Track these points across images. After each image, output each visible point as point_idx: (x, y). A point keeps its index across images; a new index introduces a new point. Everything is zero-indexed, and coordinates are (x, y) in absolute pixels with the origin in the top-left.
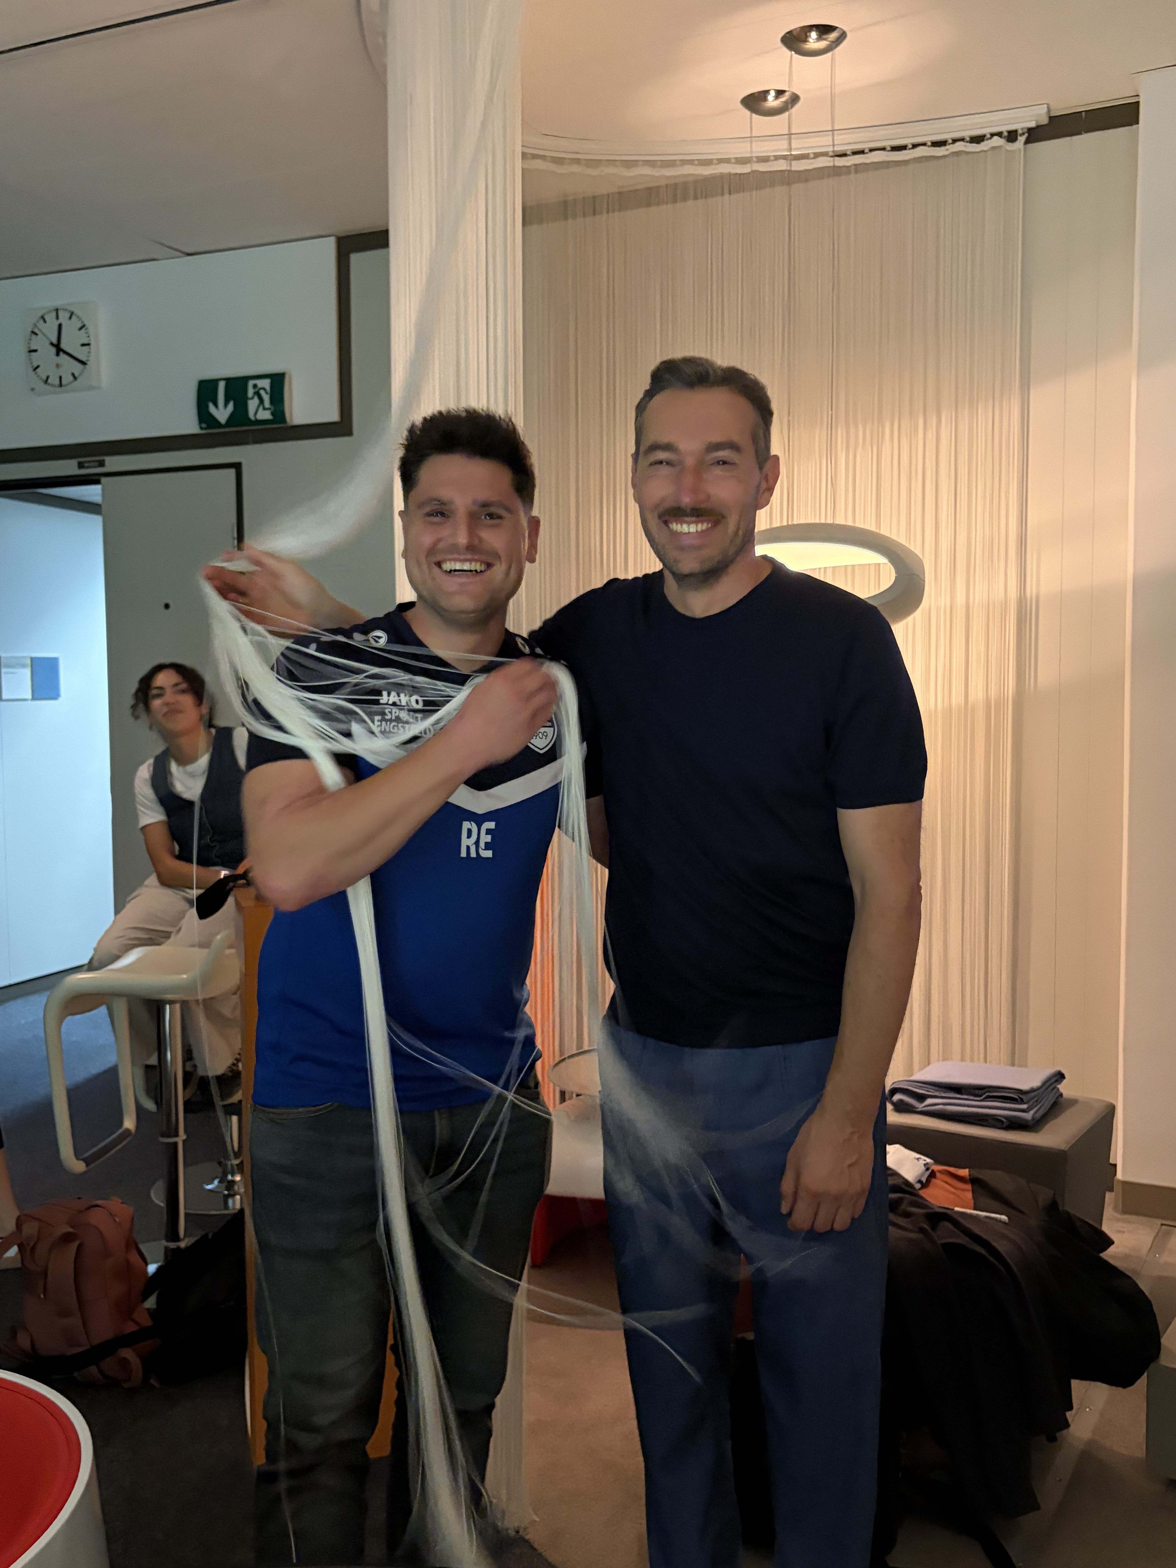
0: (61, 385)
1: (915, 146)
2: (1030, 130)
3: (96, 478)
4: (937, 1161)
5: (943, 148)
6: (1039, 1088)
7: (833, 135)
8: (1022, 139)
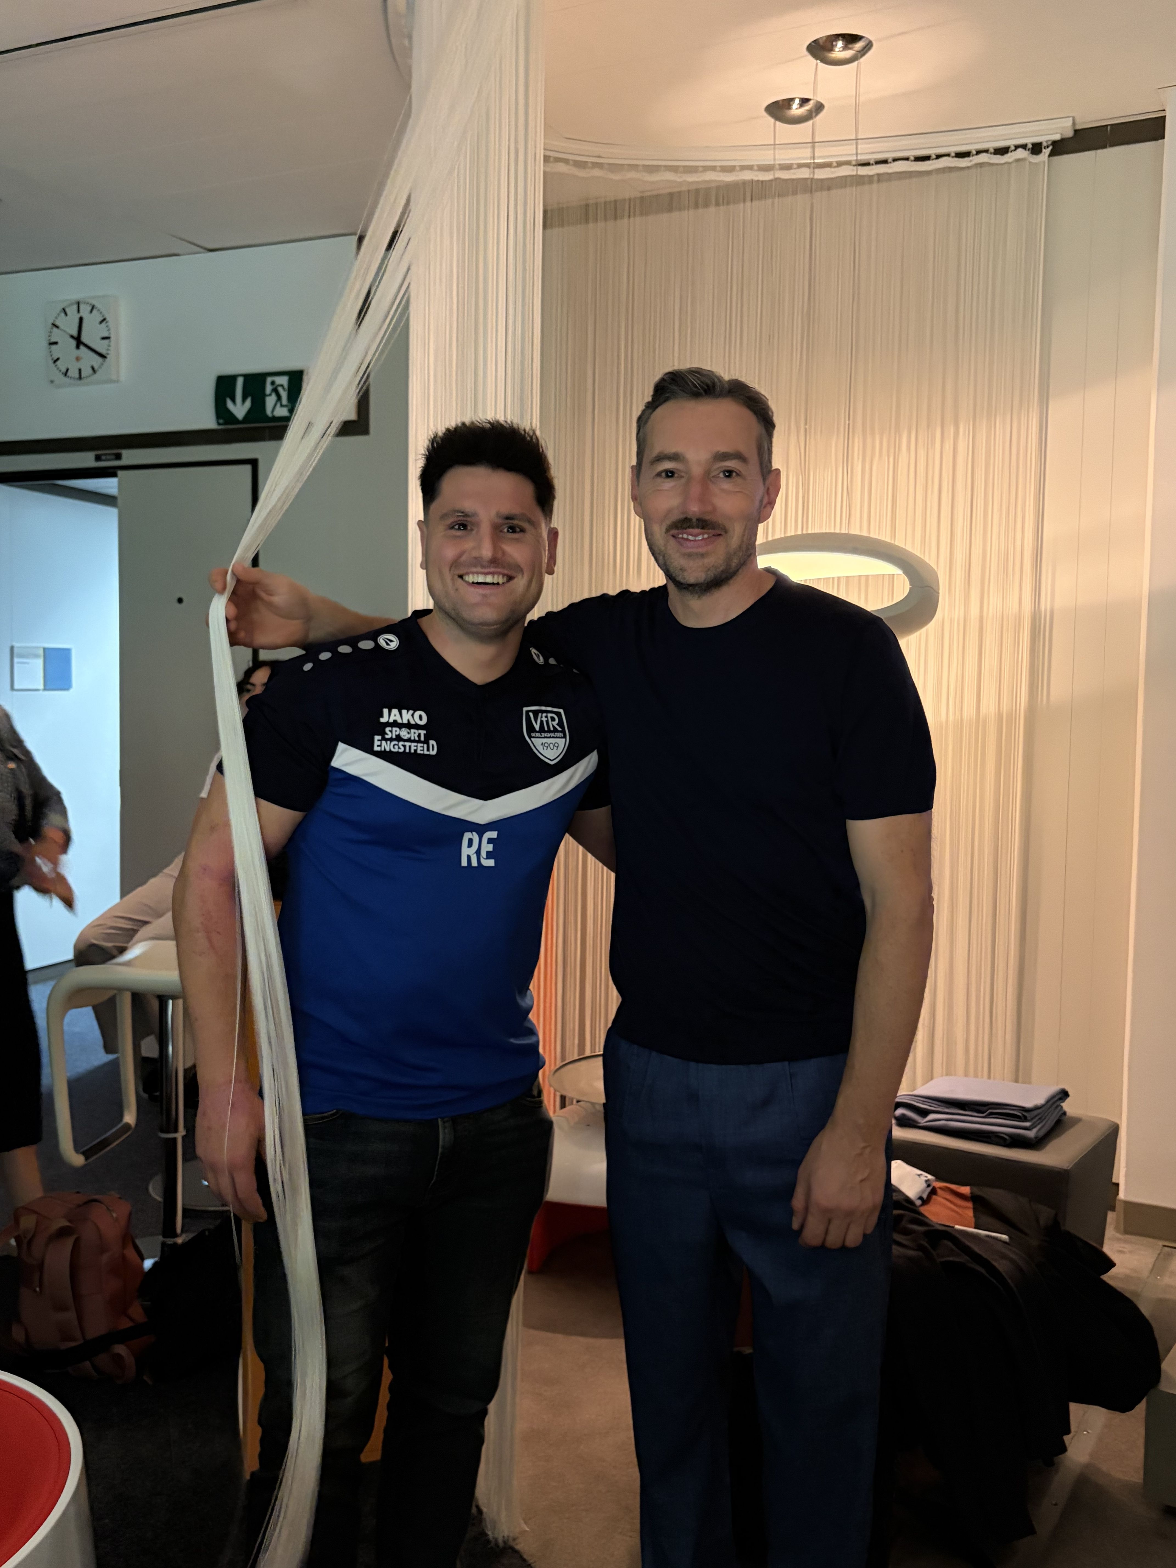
0: (80, 378)
1: (938, 157)
2: (1054, 143)
3: (112, 471)
4: (939, 1178)
5: (966, 159)
6: (1043, 1106)
7: (857, 144)
8: (1046, 152)
